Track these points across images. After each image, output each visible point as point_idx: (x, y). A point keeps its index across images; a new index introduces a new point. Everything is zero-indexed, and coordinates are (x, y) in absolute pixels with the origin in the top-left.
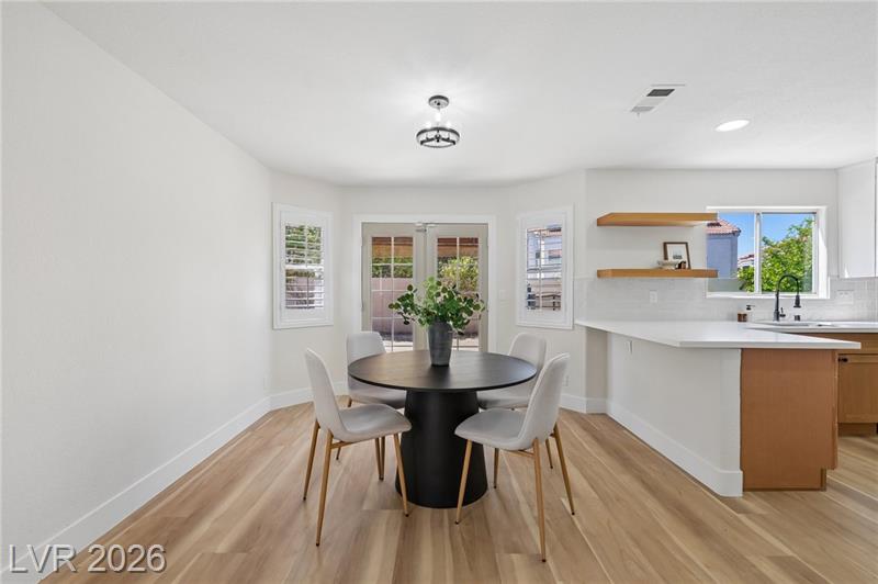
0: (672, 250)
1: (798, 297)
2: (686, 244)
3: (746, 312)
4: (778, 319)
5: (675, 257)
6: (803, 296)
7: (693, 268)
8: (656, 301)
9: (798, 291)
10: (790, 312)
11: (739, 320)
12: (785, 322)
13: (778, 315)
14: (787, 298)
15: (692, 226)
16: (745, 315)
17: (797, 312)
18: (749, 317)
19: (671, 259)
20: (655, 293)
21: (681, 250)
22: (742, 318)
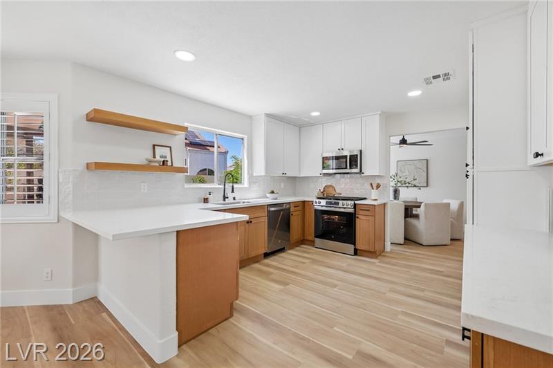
0: (159, 151)
1: (233, 186)
2: (170, 147)
3: (208, 196)
4: (224, 200)
5: (161, 157)
6: (235, 186)
7: (174, 165)
8: (146, 191)
9: (233, 182)
10: (230, 195)
11: (204, 202)
12: (229, 202)
13: (225, 198)
14: (229, 186)
15: (175, 135)
16: (207, 198)
17: (234, 195)
18: (210, 200)
19: (158, 158)
20: (146, 184)
21: (166, 152)
22: (206, 200)
